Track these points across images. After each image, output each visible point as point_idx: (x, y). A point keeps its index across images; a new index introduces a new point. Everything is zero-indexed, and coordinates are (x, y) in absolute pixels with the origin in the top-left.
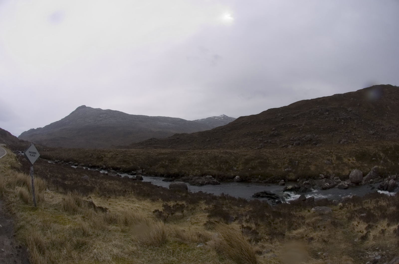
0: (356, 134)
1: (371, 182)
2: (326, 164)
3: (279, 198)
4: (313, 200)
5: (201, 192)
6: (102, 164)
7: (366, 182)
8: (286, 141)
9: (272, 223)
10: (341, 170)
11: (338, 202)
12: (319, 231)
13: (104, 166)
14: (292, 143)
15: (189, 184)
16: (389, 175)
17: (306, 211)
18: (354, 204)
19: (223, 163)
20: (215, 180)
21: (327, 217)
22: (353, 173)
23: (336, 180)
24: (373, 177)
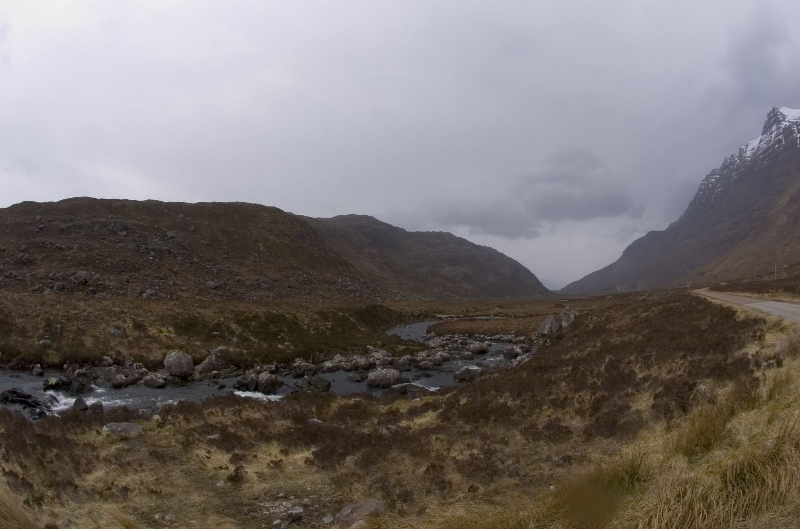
0: (176, 283)
1: (215, 376)
2: (113, 335)
7: (203, 375)
10: (145, 350)
11: (151, 412)
16: (255, 364)
18: (186, 416)
21: (137, 443)
22: (171, 358)
23: (138, 369)
24: (218, 366)
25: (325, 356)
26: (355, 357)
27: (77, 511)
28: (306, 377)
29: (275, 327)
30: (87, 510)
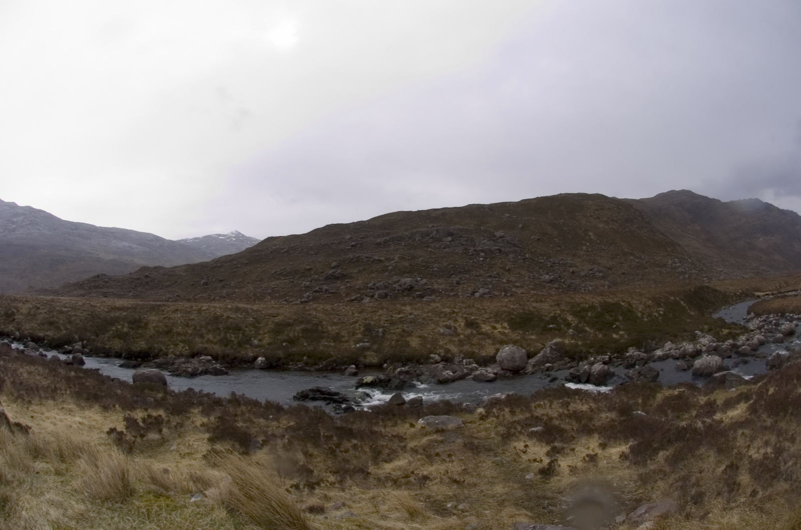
1: (548, 369)
2: (443, 334)
3: (348, 401)
4: (421, 404)
5: (190, 390)
6: (13, 329)
7: (536, 369)
8: (359, 289)
9: (338, 450)
10: (477, 346)
11: (475, 406)
12: (439, 462)
13: (17, 333)
14: (371, 294)
15: (170, 374)
16: (589, 355)
17: (407, 425)
18: (512, 409)
19: (231, 331)
20: (218, 366)
21: (453, 435)
22: (505, 352)
23: (467, 365)
24: (553, 359)
25: (656, 344)
26: (684, 344)
27: (358, 496)
28: (637, 367)
29: (611, 316)
30: (371, 495)
